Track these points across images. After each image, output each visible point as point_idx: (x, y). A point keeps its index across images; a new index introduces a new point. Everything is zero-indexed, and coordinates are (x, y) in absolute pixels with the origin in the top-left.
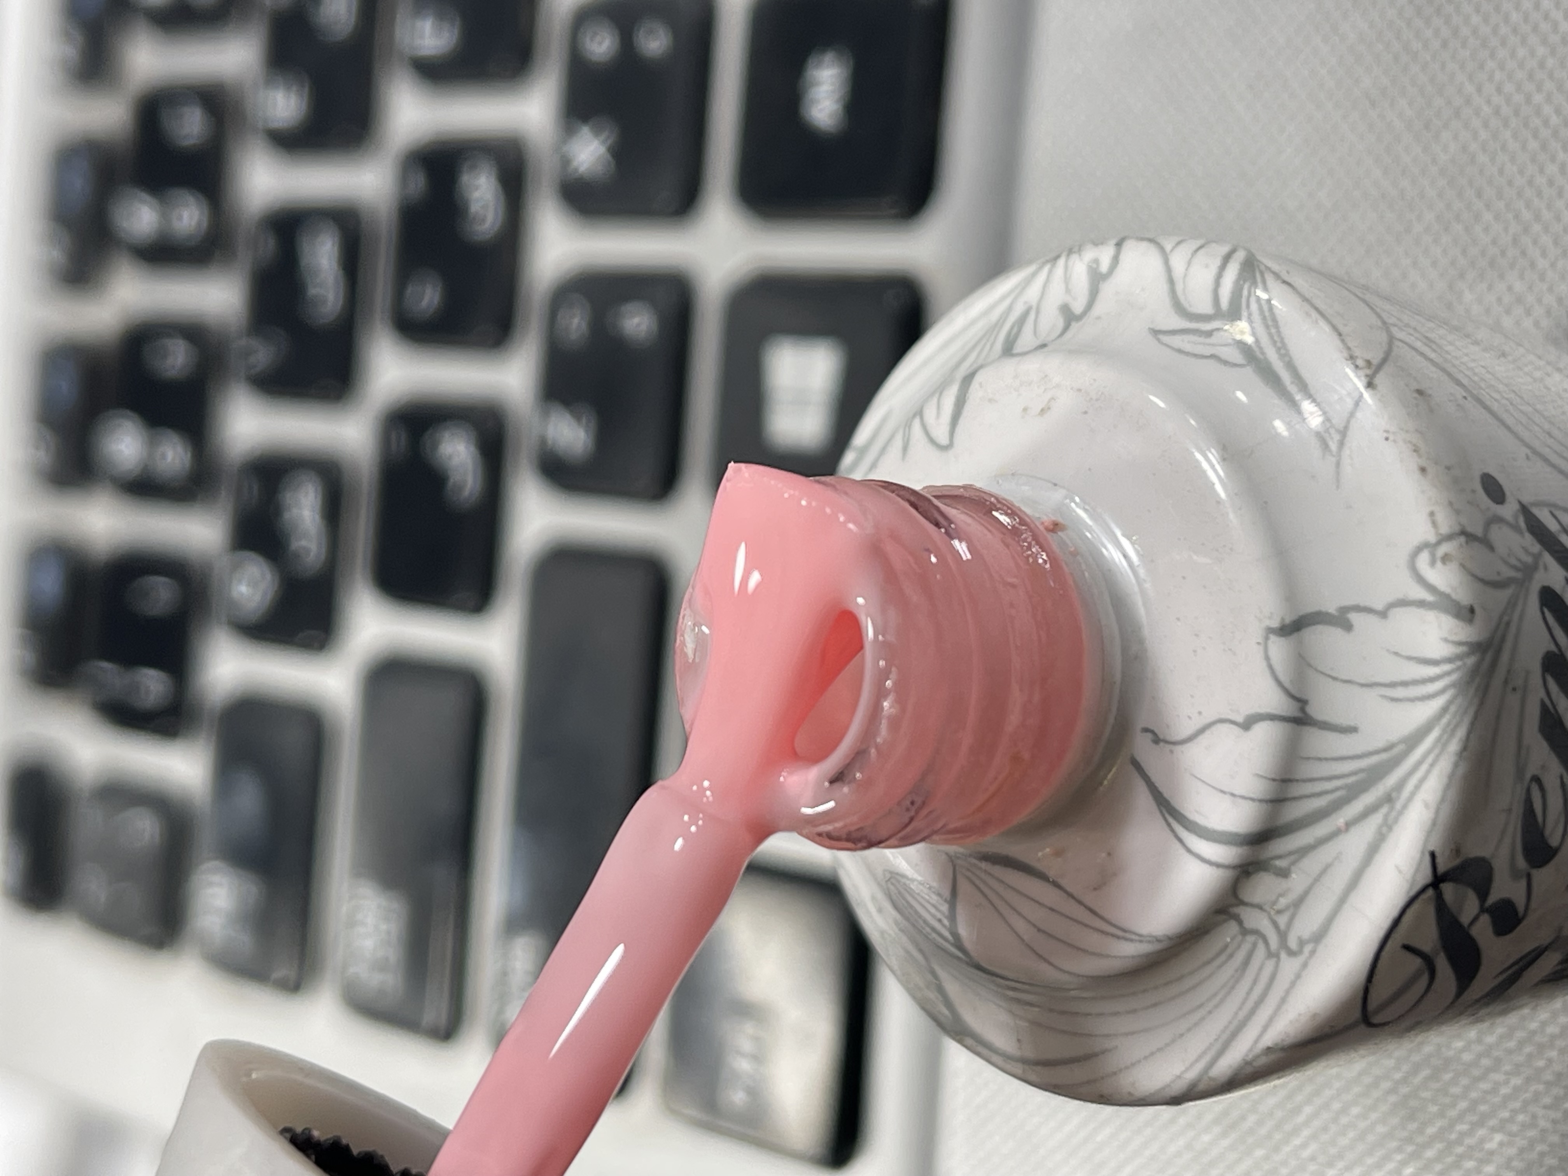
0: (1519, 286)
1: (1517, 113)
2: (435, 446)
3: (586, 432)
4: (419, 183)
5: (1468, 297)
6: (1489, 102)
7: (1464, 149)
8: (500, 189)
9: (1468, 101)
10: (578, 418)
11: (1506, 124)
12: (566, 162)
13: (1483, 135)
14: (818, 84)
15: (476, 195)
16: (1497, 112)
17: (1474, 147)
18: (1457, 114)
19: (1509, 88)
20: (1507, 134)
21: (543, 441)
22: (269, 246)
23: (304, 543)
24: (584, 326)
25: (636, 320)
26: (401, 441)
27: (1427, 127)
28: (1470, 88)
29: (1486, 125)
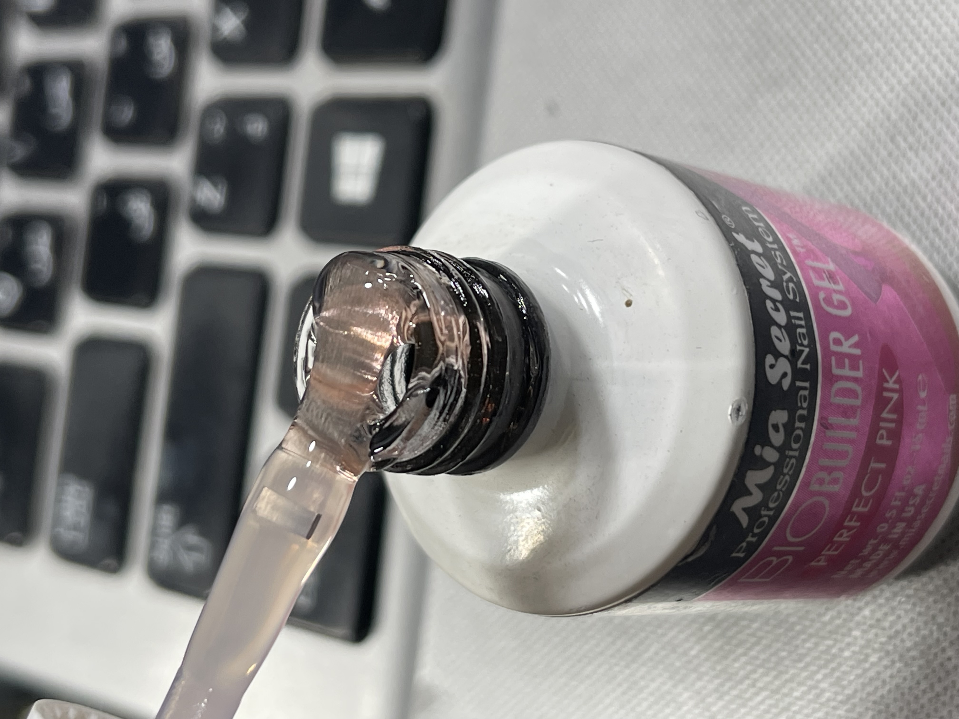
0: (791, 96)
2: (125, 203)
3: (221, 194)
4: (123, 44)
5: (760, 102)
8: (173, 46)
10: (216, 186)
12: (215, 29)
15: (158, 50)
21: (193, 200)
22: (27, 85)
23: (39, 266)
24: (222, 130)
25: (255, 125)
26: (104, 203)
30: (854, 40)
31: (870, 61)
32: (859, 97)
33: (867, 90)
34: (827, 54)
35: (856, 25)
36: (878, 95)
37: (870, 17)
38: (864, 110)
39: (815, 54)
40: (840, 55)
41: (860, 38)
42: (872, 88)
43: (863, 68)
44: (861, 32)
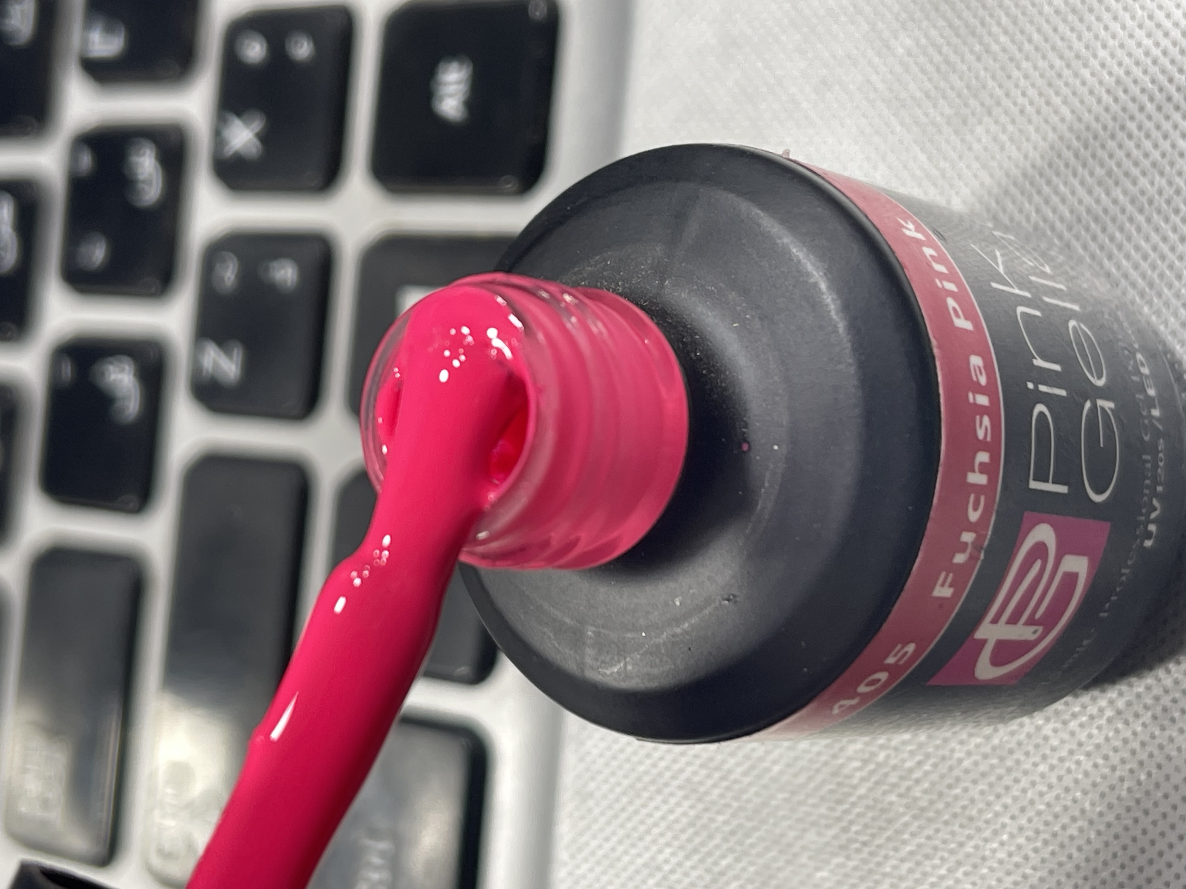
1: (1038, 112)
2: (102, 373)
3: (236, 362)
4: (86, 161)
6: (1015, 104)
7: (995, 139)
8: (159, 165)
9: (998, 104)
10: (228, 353)
11: (1030, 121)
13: (1010, 128)
14: (446, 84)
15: (140, 171)
16: (1022, 112)
17: (1004, 138)
18: (990, 113)
19: (1031, 92)
20: (1031, 129)
21: (197, 370)
24: (233, 277)
25: (282, 272)
26: (68, 371)
27: (965, 122)
28: (999, 92)
29: (1013, 122)
30: (1127, 174)
31: (1151, 202)
32: (1137, 248)
33: (1147, 239)
34: (1090, 192)
35: (1128, 155)
36: (1164, 248)
37: (1148, 145)
38: (1144, 265)
39: (1073, 193)
40: (1108, 194)
41: (1135, 172)
42: (1155, 238)
43: (1141, 211)
44: (1136, 164)
